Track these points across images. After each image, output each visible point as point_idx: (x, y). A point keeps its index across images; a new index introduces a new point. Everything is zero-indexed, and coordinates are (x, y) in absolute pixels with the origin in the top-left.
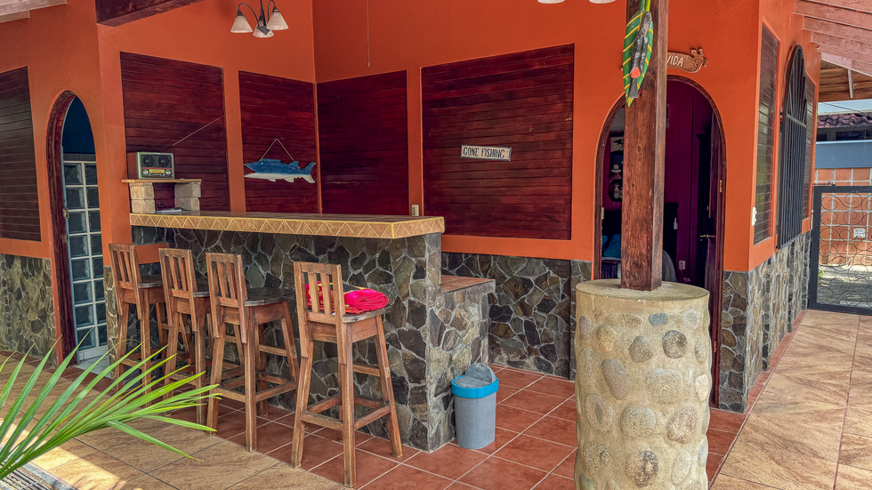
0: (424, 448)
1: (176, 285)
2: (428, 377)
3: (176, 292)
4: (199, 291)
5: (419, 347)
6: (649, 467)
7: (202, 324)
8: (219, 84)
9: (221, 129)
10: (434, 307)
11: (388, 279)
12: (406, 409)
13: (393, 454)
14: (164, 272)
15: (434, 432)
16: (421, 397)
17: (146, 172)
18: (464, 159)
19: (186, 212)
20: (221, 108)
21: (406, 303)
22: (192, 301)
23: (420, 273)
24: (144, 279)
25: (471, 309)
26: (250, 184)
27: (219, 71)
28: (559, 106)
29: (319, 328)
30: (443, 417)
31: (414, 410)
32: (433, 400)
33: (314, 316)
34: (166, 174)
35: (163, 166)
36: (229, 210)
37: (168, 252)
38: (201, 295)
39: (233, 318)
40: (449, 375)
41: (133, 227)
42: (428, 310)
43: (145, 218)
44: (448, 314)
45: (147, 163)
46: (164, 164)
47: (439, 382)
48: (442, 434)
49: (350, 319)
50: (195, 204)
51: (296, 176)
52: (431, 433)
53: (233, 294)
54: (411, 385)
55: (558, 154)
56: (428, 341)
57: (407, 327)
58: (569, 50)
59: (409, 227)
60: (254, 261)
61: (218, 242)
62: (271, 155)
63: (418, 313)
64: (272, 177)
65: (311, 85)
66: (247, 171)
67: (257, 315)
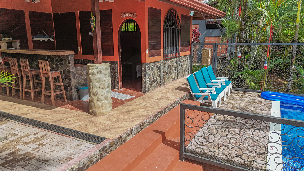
0: (72, 100)
1: (13, 66)
2: (72, 85)
3: (13, 68)
4: (19, 67)
5: (70, 79)
6: (97, 92)
7: (21, 75)
8: (23, 15)
9: (24, 27)
10: (73, 70)
11: (63, 64)
12: (68, 92)
13: (65, 101)
14: (10, 63)
15: (74, 97)
16: (71, 89)
17: (4, 39)
18: (90, 36)
19: (16, 49)
20: (24, 21)
21: (66, 70)
22: (18, 70)
23: (69, 63)
24: (5, 66)
25: (84, 71)
26: (34, 41)
27: (23, 11)
28: (110, 24)
29: (45, 74)
30: (77, 94)
31: (70, 93)
32: (73, 90)
33: (44, 72)
34: (10, 39)
35: (8, 37)
36: (28, 48)
37: (10, 59)
38: (20, 68)
39: (27, 73)
40: (78, 85)
41: (2, 53)
42: (71, 71)
43: (4, 51)
44: (77, 72)
45: (4, 36)
46: (9, 37)
47: (75, 86)
48: (76, 98)
49: (51, 72)
50: (18, 47)
51: (48, 39)
52: (73, 97)
53: (27, 68)
54: (69, 87)
55: (110, 36)
56: (71, 77)
57: (67, 75)
58: (111, 11)
59: (64, 53)
60: (33, 61)
61: (24, 57)
62: (40, 33)
63: (69, 72)
64: (41, 39)
65: (51, 14)
66: (33, 38)
67: (33, 73)
